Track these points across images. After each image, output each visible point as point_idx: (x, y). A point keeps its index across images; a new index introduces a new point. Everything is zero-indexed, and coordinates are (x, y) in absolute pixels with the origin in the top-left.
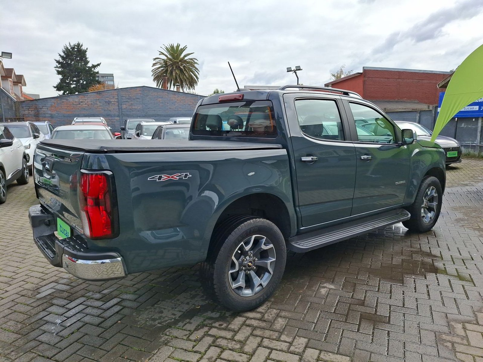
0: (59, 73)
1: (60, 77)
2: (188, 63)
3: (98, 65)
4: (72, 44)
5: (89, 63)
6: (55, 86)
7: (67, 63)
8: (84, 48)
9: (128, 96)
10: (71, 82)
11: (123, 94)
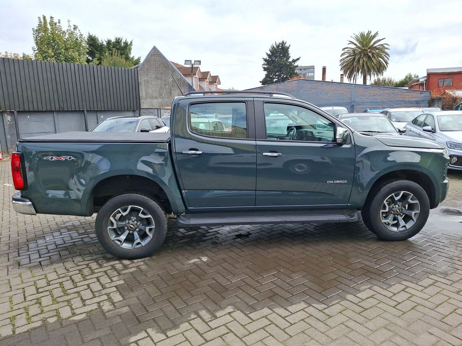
0: (265, 69)
1: (266, 72)
2: (378, 49)
3: (298, 59)
4: (277, 43)
5: (290, 59)
6: (261, 81)
7: (272, 60)
8: (287, 45)
9: (285, 89)
10: (274, 77)
11: (281, 87)
